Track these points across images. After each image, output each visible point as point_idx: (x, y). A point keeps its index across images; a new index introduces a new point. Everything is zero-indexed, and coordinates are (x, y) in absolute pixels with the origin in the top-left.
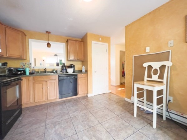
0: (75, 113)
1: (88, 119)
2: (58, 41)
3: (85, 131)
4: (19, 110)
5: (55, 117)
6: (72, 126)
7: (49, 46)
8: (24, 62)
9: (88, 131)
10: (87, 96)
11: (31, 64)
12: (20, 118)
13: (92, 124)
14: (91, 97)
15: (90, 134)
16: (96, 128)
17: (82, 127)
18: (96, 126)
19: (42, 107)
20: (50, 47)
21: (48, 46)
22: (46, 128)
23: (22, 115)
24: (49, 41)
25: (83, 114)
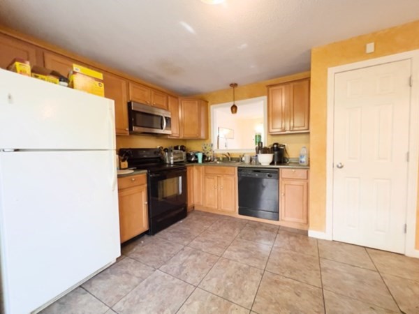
0: (237, 254)
1: (241, 281)
2: (252, 95)
3: (211, 295)
4: (183, 209)
5: (206, 241)
6: (206, 270)
7: (234, 110)
8: (206, 142)
9: (213, 300)
10: (305, 233)
11: (212, 145)
12: (181, 221)
13: (233, 296)
14: (317, 240)
15: (209, 308)
16: (232, 310)
17: (214, 284)
18: (237, 307)
19: (211, 218)
20: (236, 112)
21: (233, 112)
22: (183, 249)
23: (187, 218)
24: (234, 100)
25: (245, 266)
